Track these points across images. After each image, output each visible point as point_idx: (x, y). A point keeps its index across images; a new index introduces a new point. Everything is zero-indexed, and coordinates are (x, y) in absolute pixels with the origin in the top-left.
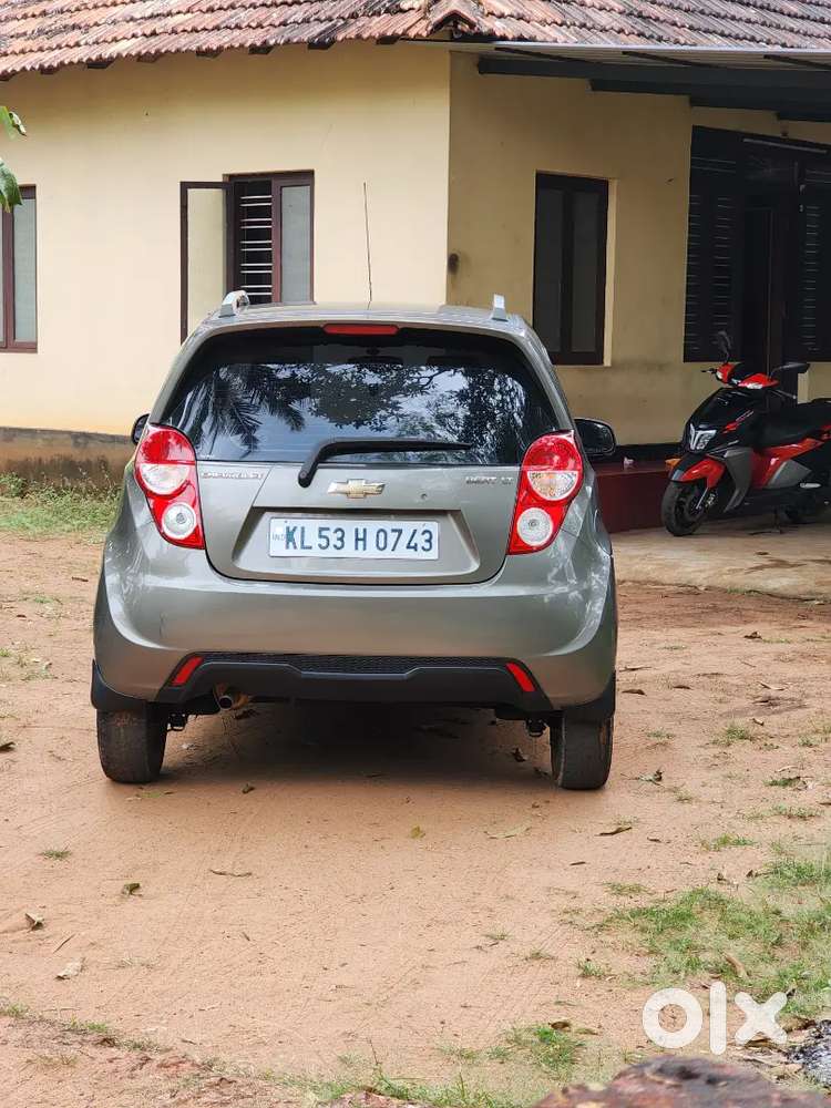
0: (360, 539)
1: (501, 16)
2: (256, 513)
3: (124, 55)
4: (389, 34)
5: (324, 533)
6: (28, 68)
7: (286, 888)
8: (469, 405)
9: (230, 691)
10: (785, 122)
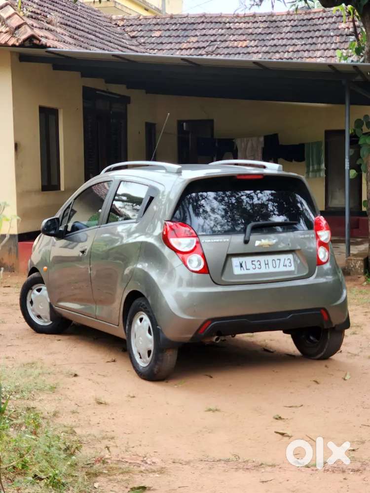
0: (266, 264)
1: (49, 39)
2: (228, 257)
10: (108, 85)
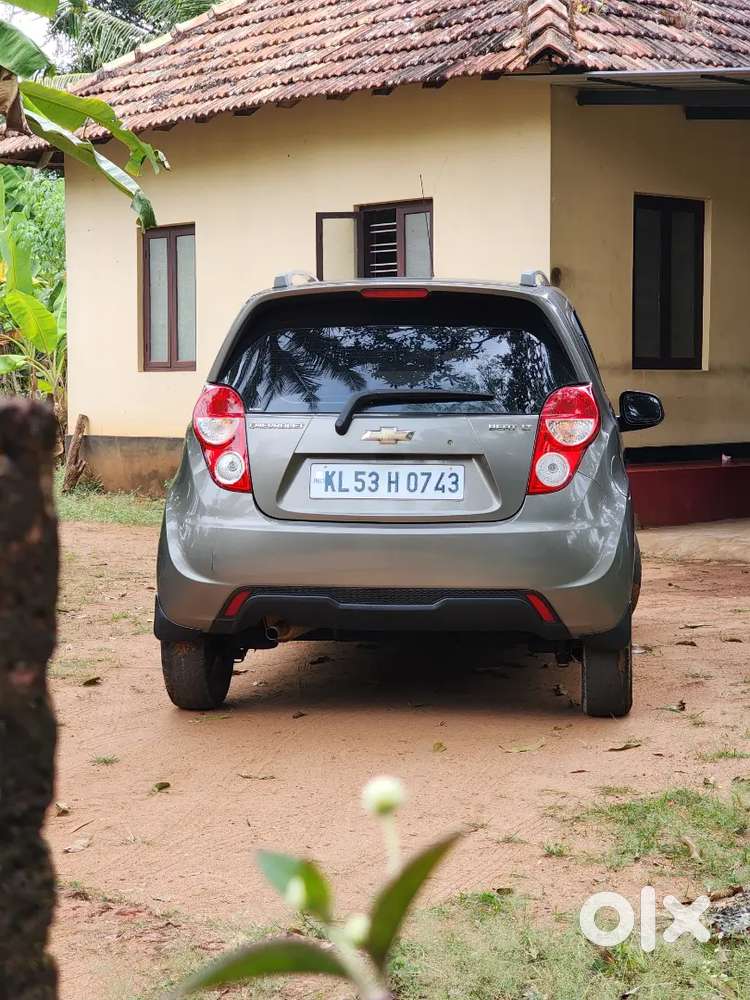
0: (393, 482)
1: (594, 50)
2: (298, 460)
3: (265, 101)
4: (492, 69)
5: (360, 477)
6: (184, 117)
7: (301, 788)
8: (513, 370)
9: (280, 624)
